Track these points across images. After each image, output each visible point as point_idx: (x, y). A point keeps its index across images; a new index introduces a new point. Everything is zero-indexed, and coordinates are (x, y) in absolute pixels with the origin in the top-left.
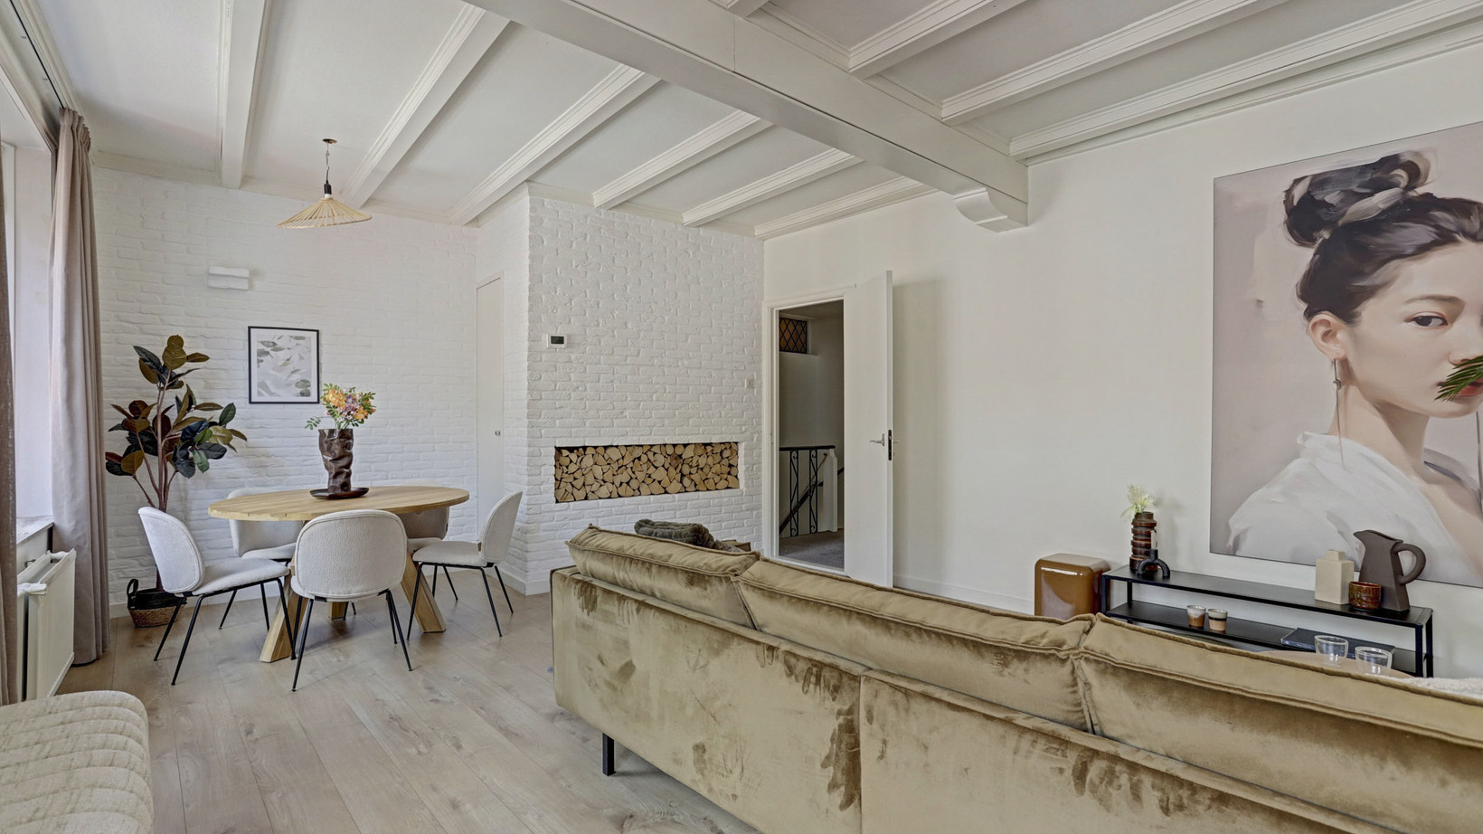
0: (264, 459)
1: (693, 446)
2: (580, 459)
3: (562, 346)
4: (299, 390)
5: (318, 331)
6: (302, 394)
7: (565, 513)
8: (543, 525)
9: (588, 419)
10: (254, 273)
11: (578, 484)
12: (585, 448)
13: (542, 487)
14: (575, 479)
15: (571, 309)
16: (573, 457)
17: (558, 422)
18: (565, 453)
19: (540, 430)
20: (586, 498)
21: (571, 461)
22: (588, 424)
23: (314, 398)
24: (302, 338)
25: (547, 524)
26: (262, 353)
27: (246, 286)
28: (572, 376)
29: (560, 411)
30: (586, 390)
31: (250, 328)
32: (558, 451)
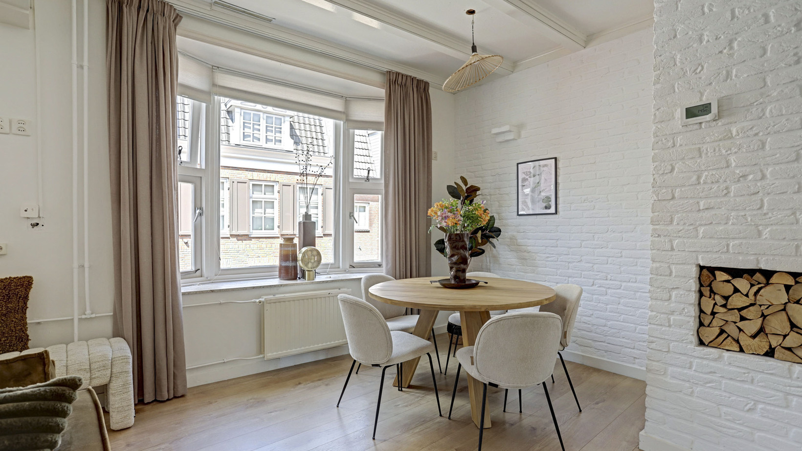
0: (525, 254)
2: (755, 289)
3: (708, 117)
4: (544, 205)
5: (556, 159)
6: (546, 208)
7: (712, 364)
8: (670, 369)
9: (767, 226)
10: (520, 127)
11: (752, 327)
12: (768, 274)
13: (672, 318)
14: (743, 319)
15: (731, 56)
16: (742, 284)
17: (701, 230)
18: (721, 276)
19: (671, 241)
20: (770, 353)
21: (736, 290)
22: (766, 233)
23: (553, 210)
24: (545, 165)
25: (679, 370)
26: (524, 180)
27: (510, 136)
28: (732, 159)
29: (707, 214)
30: (763, 177)
31: (518, 164)
32: (705, 272)
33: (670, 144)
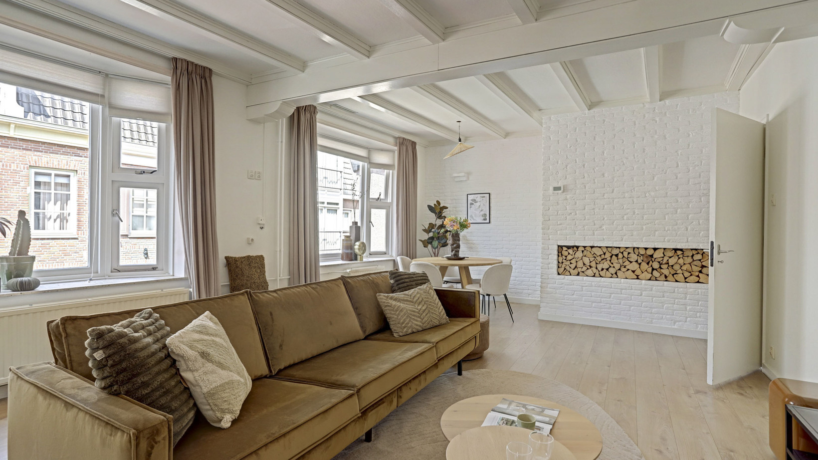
0: (472, 245)
1: (663, 250)
2: (574, 252)
3: (560, 191)
4: (483, 218)
5: (489, 194)
6: (484, 220)
7: (562, 281)
8: (549, 285)
9: (577, 231)
10: (469, 174)
11: (573, 266)
12: (578, 247)
13: (549, 265)
14: (571, 263)
15: (567, 171)
16: (570, 251)
17: (559, 232)
18: (565, 249)
19: (549, 236)
20: (578, 274)
21: (569, 254)
22: (577, 234)
23: (488, 221)
24: (484, 197)
25: (552, 285)
26: (472, 204)
27: (465, 179)
28: (567, 207)
29: (561, 226)
30: (576, 214)
31: (467, 195)
32: (560, 247)
33: (548, 199)
